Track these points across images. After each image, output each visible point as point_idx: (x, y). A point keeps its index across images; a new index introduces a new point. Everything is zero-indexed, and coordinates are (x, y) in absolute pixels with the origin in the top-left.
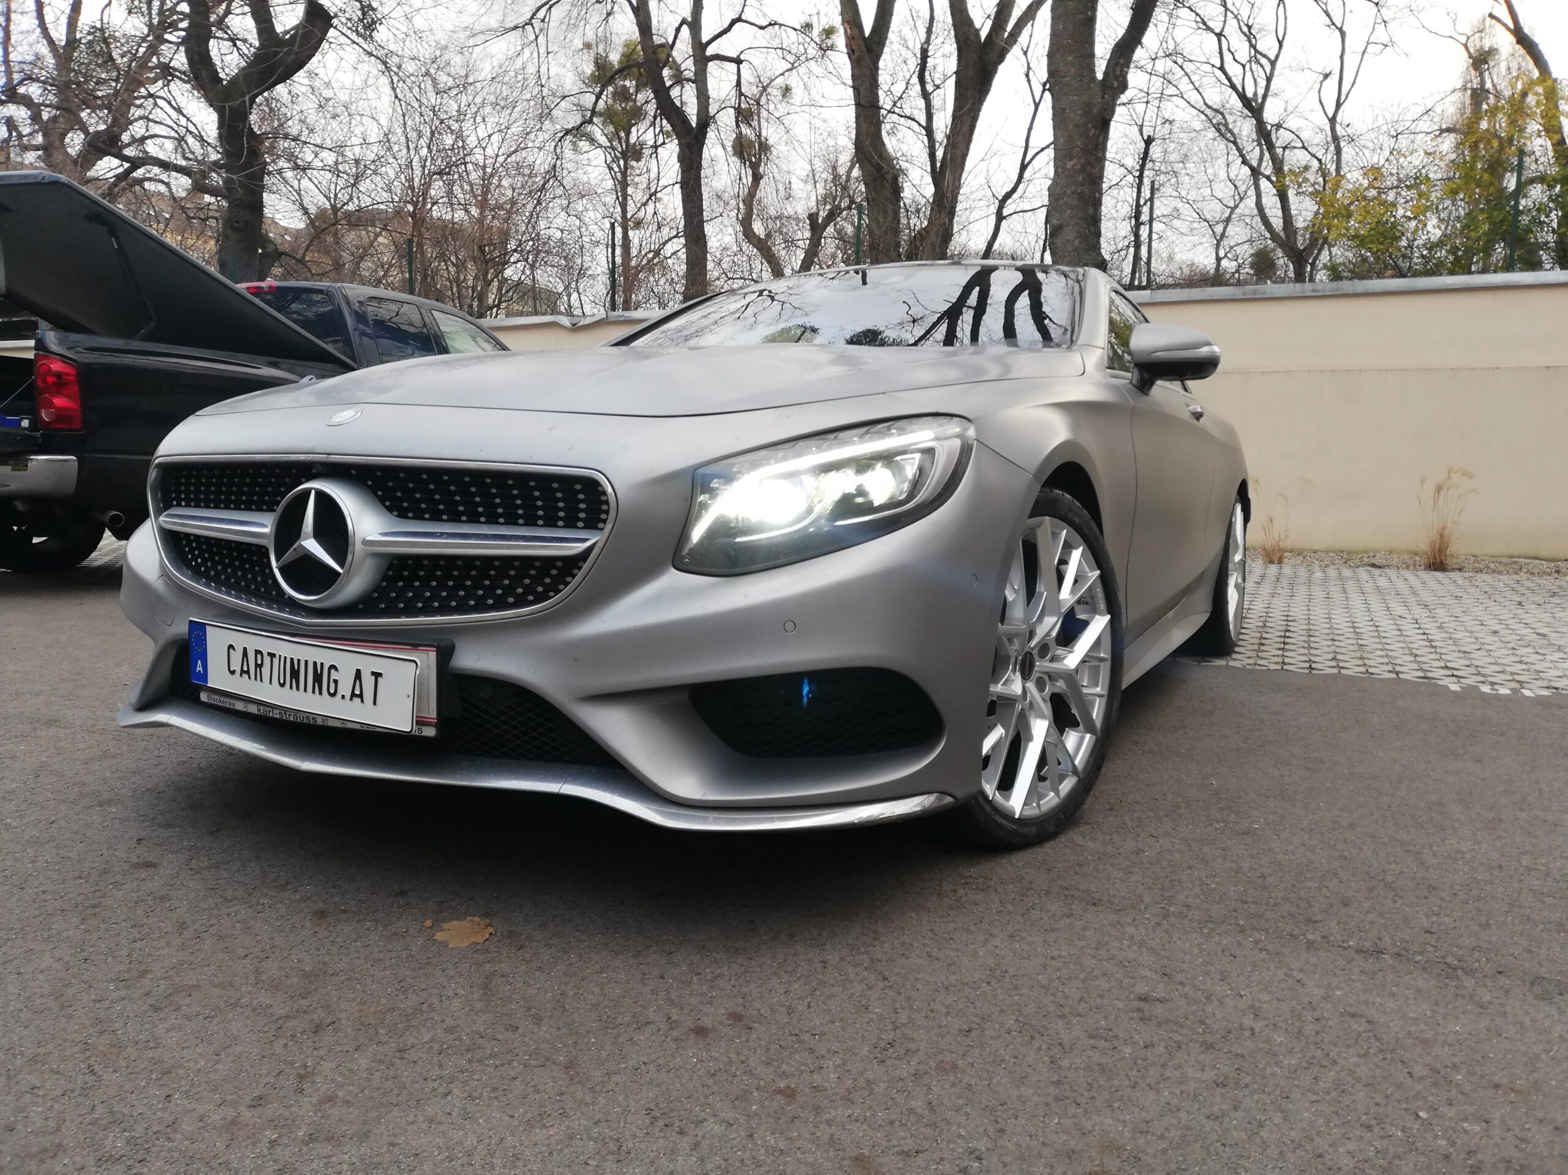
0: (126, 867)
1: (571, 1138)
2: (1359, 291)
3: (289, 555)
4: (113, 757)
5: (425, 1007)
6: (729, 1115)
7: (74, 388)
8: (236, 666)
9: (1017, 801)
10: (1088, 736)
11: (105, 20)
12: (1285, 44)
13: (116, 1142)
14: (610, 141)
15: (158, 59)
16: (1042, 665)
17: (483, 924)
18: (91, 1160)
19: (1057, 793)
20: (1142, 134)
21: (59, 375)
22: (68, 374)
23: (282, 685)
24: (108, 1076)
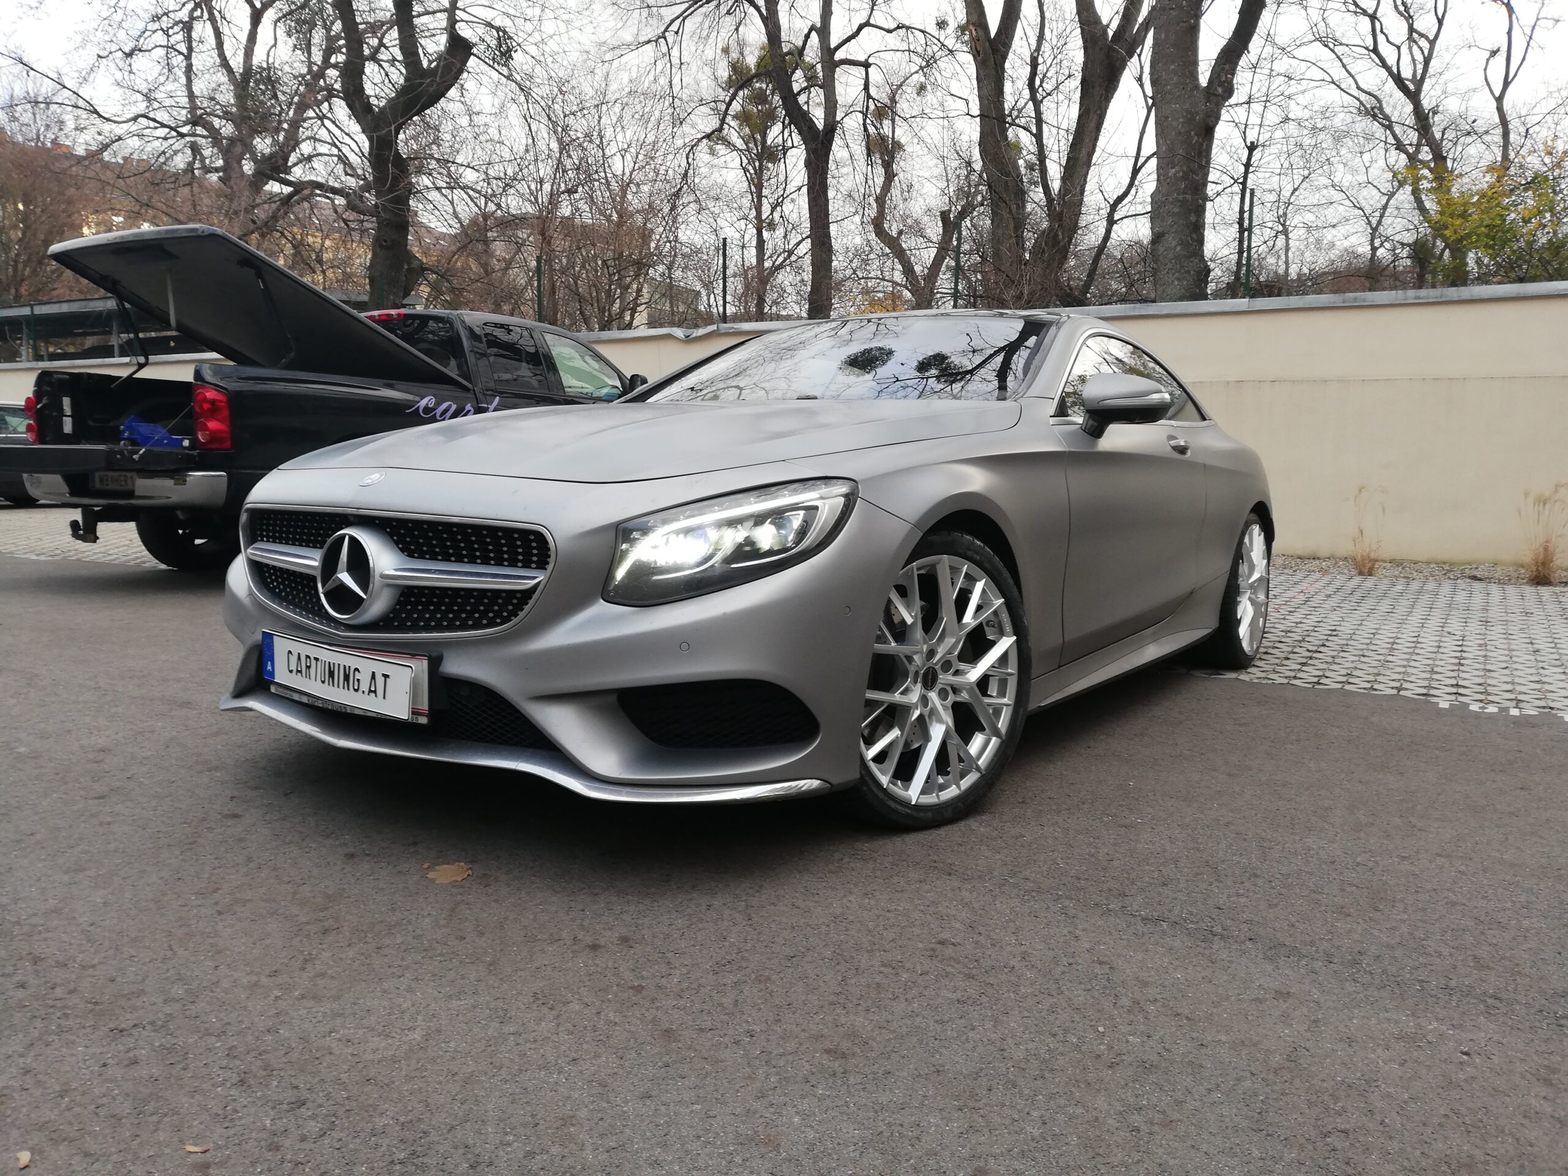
0: (219, 817)
1: (474, 1007)
2: (1464, 297)
3: (330, 585)
4: (226, 734)
5: (404, 922)
6: (588, 1000)
7: (226, 413)
8: (293, 667)
9: (914, 792)
10: (994, 739)
11: (271, 60)
12: (1445, 22)
13: (178, 991)
14: (746, 144)
15: (325, 81)
16: (945, 678)
17: (467, 867)
18: (161, 1000)
19: (958, 787)
20: (1245, 140)
21: (213, 402)
22: (221, 401)
23: (323, 682)
24: (181, 952)
